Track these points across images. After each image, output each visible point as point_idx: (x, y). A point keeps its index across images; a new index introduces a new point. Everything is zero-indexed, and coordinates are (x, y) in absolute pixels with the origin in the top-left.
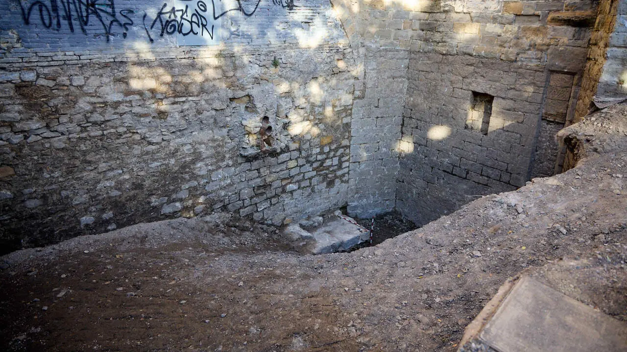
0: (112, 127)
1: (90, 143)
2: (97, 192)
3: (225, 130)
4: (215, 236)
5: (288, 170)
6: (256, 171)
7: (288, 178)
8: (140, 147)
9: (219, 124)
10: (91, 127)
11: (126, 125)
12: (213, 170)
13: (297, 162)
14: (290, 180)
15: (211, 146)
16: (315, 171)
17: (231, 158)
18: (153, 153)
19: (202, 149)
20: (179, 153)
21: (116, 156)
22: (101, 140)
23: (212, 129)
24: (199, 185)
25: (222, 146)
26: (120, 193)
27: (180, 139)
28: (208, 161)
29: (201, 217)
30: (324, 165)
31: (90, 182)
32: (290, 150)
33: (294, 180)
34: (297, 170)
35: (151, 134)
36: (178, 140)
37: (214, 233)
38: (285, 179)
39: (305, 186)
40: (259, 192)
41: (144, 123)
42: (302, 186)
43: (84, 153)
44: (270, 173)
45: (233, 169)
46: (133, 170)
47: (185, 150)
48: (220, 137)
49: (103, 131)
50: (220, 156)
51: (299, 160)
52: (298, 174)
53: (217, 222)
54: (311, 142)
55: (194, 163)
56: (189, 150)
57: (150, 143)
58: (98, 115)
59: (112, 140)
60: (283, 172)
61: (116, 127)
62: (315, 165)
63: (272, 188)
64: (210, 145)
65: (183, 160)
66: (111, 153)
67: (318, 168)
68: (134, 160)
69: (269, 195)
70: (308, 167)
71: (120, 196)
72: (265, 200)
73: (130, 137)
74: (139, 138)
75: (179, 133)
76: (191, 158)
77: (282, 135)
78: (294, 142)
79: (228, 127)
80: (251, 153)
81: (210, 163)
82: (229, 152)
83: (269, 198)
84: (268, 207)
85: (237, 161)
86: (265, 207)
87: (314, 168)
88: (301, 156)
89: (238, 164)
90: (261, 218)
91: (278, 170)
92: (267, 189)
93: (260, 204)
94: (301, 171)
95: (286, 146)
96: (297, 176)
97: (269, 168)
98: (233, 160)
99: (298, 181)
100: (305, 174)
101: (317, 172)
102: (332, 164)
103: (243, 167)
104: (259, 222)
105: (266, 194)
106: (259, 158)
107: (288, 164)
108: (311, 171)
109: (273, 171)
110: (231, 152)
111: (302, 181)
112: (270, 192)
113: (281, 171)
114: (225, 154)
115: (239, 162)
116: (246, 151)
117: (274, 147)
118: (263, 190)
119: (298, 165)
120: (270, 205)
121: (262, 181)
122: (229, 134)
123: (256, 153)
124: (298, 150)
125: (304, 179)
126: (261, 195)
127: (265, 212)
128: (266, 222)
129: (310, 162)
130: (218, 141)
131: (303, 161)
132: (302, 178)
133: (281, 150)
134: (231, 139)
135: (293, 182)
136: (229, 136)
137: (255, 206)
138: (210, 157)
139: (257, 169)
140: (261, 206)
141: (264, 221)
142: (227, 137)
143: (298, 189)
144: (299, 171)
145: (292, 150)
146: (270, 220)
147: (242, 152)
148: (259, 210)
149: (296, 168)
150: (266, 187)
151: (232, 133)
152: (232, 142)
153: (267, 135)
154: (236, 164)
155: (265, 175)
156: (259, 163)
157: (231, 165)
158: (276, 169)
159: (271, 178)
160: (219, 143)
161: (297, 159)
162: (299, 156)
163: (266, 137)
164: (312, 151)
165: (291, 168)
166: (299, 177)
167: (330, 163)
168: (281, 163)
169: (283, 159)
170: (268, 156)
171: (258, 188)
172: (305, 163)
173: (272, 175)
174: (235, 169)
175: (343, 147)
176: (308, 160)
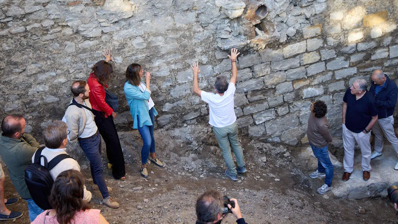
0: (36, 21)
1: (13, 41)
2: (30, 98)
3: (191, 16)
4: (182, 158)
5: (303, 68)
6: (248, 70)
7: (303, 79)
8: (73, 44)
9: (182, 7)
10: (11, 22)
11: (52, 17)
12: (178, 70)
13: (320, 55)
14: (308, 81)
15: (172, 38)
16: (356, 68)
17: (203, 53)
18: (91, 50)
19: (159, 42)
20: (126, 49)
21: (46, 56)
22: (25, 37)
23: (172, 15)
24: (160, 89)
25: (190, 38)
26: (57, 99)
27: (126, 31)
28: (170, 58)
29: (167, 130)
30: (373, 58)
31: (20, 87)
32: (305, 37)
34: (321, 67)
35: (85, 26)
36: (124, 32)
37: (181, 152)
38: (298, 80)
39: (338, 89)
40: (255, 98)
41: (75, 13)
42: (331, 90)
43: (9, 53)
44: (272, 72)
45: (210, 67)
46: (69, 71)
47: (134, 45)
48: (184, 25)
49: (25, 26)
50: (187, 50)
51: (323, 52)
52: (323, 73)
53: (188, 138)
54: (344, 24)
55: (150, 61)
56: (138, 44)
57: (86, 38)
58: (15, 8)
59: (37, 36)
60: (295, 71)
61: (41, 21)
62: (354, 59)
63: (277, 93)
64: (171, 36)
65: (134, 58)
66: (39, 52)
67: (360, 62)
68: (68, 59)
69: (272, 103)
70: (340, 61)
71: (58, 103)
72: (266, 109)
73: (59, 32)
74: (71, 33)
75: (123, 23)
76: (144, 55)
77: (289, 16)
78: (312, 25)
80: (234, 45)
81: (173, 61)
82: (200, 45)
83: (274, 107)
84: (273, 119)
85: (215, 57)
86: (268, 120)
87: (353, 64)
88: (325, 45)
89: (216, 61)
90: (262, 133)
91: (286, 67)
92: (269, 94)
93: (258, 114)
94: (328, 69)
95: (298, 32)
96: (320, 76)
97: (269, 64)
98: (209, 56)
99: (323, 83)
100: (335, 72)
101: (358, 69)
102: (389, 55)
103: (225, 64)
104: (258, 140)
105: (267, 101)
106: (250, 51)
107: (303, 58)
108: (348, 68)
109: (277, 69)
110: (204, 44)
111: (331, 82)
112: (275, 98)
113: (292, 69)
114: (194, 48)
115: (218, 58)
116: (227, 43)
117: (272, 36)
118: (262, 96)
119: (323, 59)
120: (276, 116)
121: (259, 83)
122: (199, 19)
123: (242, 45)
124: (320, 37)
125: (333, 80)
126: (259, 103)
127: (268, 126)
128: (270, 139)
129: (345, 54)
130: (181, 30)
131: (330, 53)
132: (331, 79)
133: (289, 38)
134: (202, 27)
135: (313, 84)
136: (199, 22)
137: (251, 117)
138: (173, 52)
139: (249, 67)
140: (260, 118)
141: (267, 139)
142: (195, 24)
143: (324, 94)
144: (323, 69)
145: (308, 37)
146: (277, 136)
147: (220, 45)
148: (257, 123)
149: (318, 64)
150: (266, 92)
151: (203, 17)
152: (205, 30)
153: (259, 18)
154: (214, 61)
155: (263, 75)
156: (252, 58)
157: (205, 63)
158: (282, 66)
159: (273, 78)
160: (184, 33)
161: (318, 51)
162: (322, 46)
163: (258, 21)
164: (347, 37)
165: (309, 64)
166: (324, 77)
167: (385, 55)
168: (290, 57)
169: (294, 52)
170: (265, 48)
171: (252, 93)
172: (335, 56)
173: (276, 75)
174: (213, 68)
176: (339, 51)
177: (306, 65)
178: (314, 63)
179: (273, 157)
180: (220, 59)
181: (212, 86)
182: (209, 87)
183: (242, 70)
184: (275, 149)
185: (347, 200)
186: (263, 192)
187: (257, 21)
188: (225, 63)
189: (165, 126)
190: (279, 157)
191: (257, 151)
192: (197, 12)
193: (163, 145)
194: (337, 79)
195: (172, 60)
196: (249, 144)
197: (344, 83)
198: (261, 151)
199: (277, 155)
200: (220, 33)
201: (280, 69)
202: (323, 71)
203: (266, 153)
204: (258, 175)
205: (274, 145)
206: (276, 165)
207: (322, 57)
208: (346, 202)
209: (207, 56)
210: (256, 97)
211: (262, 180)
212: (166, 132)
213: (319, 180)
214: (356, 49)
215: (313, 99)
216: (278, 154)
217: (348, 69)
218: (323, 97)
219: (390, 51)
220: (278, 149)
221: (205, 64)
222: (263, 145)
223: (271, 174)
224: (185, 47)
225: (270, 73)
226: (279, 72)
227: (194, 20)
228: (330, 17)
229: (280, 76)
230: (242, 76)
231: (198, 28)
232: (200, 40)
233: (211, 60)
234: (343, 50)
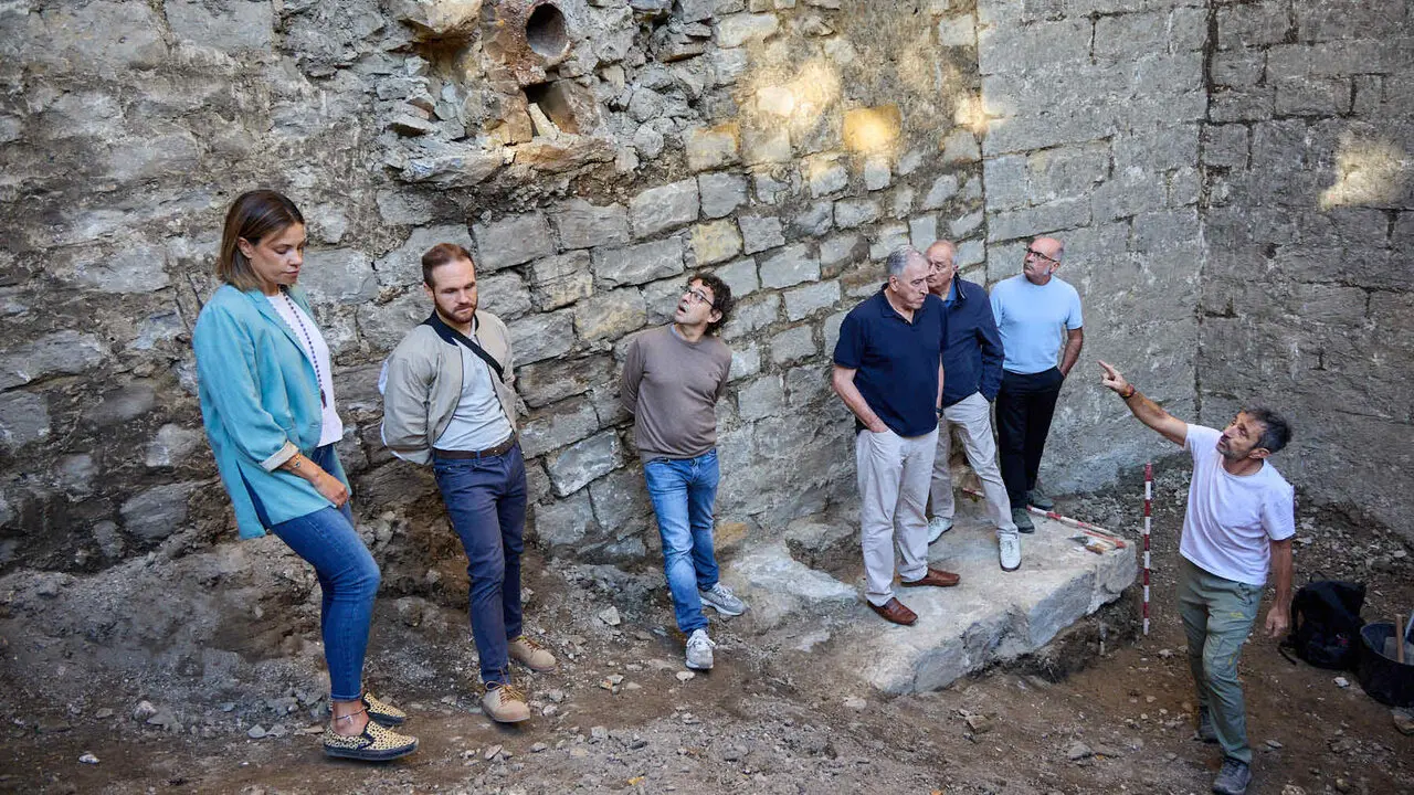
6: (514, 278)
13: (741, 233)
16: (836, 283)
17: (325, 193)
24: (123, 359)
25: (256, 118)
28: (163, 207)
29: (180, 554)
30: (875, 252)
32: (694, 164)
33: (737, 327)
34: (746, 276)
39: (797, 355)
40: (551, 391)
42: (780, 357)
44: (599, 288)
45: (358, 261)
50: (249, 177)
51: (747, 221)
52: (751, 297)
54: (800, 130)
60: (670, 286)
62: (833, 252)
64: (155, 96)
67: (846, 265)
69: (609, 410)
70: (796, 262)
72: (591, 434)
77: (635, 87)
78: (711, 125)
80: (453, 161)
81: (179, 222)
82: (308, 153)
83: (614, 426)
84: (616, 469)
85: (378, 212)
86: (600, 473)
87: (829, 270)
88: (753, 201)
89: (383, 233)
90: (583, 529)
91: (643, 271)
92: (593, 374)
93: (565, 456)
94: (765, 284)
95: (669, 144)
96: (745, 308)
97: (587, 258)
98: (350, 207)
99: (755, 334)
100: (786, 295)
101: (843, 286)
104: (572, 554)
105: (592, 403)
106: (514, 200)
107: (690, 243)
108: (817, 283)
109: (615, 276)
110: (325, 153)
111: (778, 331)
113: (661, 283)
114: (280, 164)
115: (390, 221)
116: (425, 151)
117: (592, 138)
118: (572, 381)
119: (749, 251)
120: (624, 457)
121: (557, 332)
122: (289, 41)
123: (486, 164)
124: (734, 170)
125: (783, 323)
126: (564, 411)
127: (603, 499)
128: (613, 549)
129: (807, 234)
130: (210, 78)
131: (768, 230)
132: (776, 319)
133: (643, 165)
134: (309, 76)
136: (290, 52)
137: (539, 469)
138: (176, 178)
140: (574, 471)
141: (603, 547)
142: (275, 57)
143: (762, 371)
144: (753, 283)
145: (703, 163)
146: (633, 535)
147: (394, 159)
148: (564, 489)
149: (737, 264)
150: (585, 368)
151: (310, 33)
152: (323, 94)
153: (540, 60)
154: (376, 234)
155: (570, 299)
156: (526, 230)
157: (336, 238)
158: (629, 268)
159: (605, 314)
160: (223, 92)
161: (734, 217)
162: (743, 202)
163: (539, 75)
164: (808, 178)
165: (710, 265)
166: (757, 310)
168: (653, 237)
169: (663, 216)
170: (569, 194)
171: (536, 371)
172: (782, 241)
173: (612, 300)
174: (373, 265)
175: (951, 168)
176: (792, 226)
178: (725, 262)
179: (635, 607)
180: (399, 227)
181: (377, 343)
182: (365, 346)
183: (493, 279)
184: (634, 582)
185: (914, 697)
187: (533, 69)
188: (422, 245)
189: (164, 538)
190: (656, 605)
191: (580, 593)
192: (278, 4)
194: (793, 319)
195: (174, 217)
196: (545, 573)
197: (810, 334)
198: (594, 592)
199: (646, 598)
200: (390, 110)
201: (626, 280)
202: (754, 293)
203: (610, 595)
204: (611, 674)
205: (627, 569)
206: (657, 632)
207: (746, 240)
208: (916, 704)
209: (342, 210)
210: (550, 387)
211: (633, 686)
213: (805, 653)
214: (834, 222)
215: (732, 389)
216: (649, 596)
217: (818, 286)
218: (758, 383)
219: (913, 235)
220: (643, 578)
221: (336, 246)
222: (592, 571)
223: (656, 662)
224: (237, 156)
225: (593, 295)
226: (621, 290)
227: (270, 38)
228: (760, 103)
229: (625, 305)
230: (493, 304)
231: (290, 77)
232: (302, 133)
233: (361, 230)
234: (800, 220)
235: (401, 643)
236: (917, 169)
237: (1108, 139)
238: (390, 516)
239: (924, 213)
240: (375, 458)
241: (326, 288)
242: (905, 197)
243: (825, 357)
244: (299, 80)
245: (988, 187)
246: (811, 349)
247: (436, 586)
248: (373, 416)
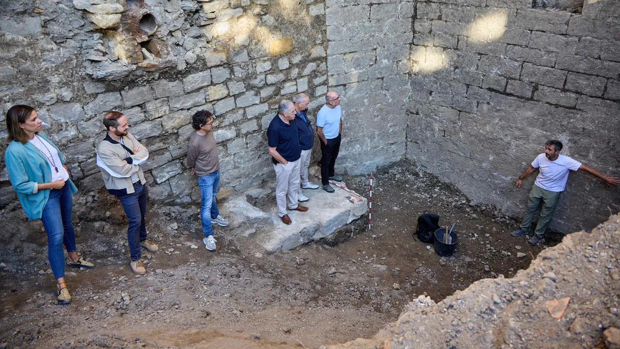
5: (209, 105)
6: (138, 109)
9: (12, 7)
13: (228, 88)
16: (266, 104)
17: (63, 84)
25: (36, 59)
30: (283, 92)
32: (209, 65)
33: (227, 122)
34: (230, 103)
39: (251, 130)
40: (153, 148)
42: (244, 131)
44: (172, 111)
45: (77, 107)
48: (19, 38)
50: (33, 79)
51: (230, 84)
52: (232, 111)
54: (252, 50)
62: (264, 93)
63: (181, 139)
67: (270, 97)
69: (176, 153)
70: (250, 97)
72: (169, 162)
77: (186, 37)
78: (216, 50)
79: (40, 14)
80: (112, 71)
81: (8, 97)
82: (56, 70)
83: (178, 158)
84: (179, 173)
85: (84, 89)
86: (173, 175)
87: (264, 99)
88: (233, 76)
89: (87, 96)
90: (167, 194)
91: (189, 104)
92: (170, 141)
93: (159, 170)
94: (238, 106)
95: (199, 58)
96: (230, 115)
97: (166, 101)
98: (73, 88)
99: (234, 124)
100: (246, 109)
101: (269, 105)
102: (297, 89)
103: (102, 101)
104: (163, 203)
105: (169, 151)
106: (137, 82)
107: (207, 93)
108: (259, 104)
109: (178, 106)
110: (63, 70)
111: (243, 122)
112: (178, 147)
113: (196, 107)
114: (46, 75)
115: (89, 92)
116: (101, 68)
117: (167, 60)
118: (161, 144)
119: (231, 94)
120: (182, 169)
121: (156, 127)
122: (47, 30)
123: (125, 71)
124: (225, 66)
125: (245, 119)
126: (158, 155)
127: (174, 184)
128: (178, 201)
129: (255, 87)
130: (17, 46)
131: (239, 86)
132: (242, 118)
133: (189, 66)
134: (55, 42)
135: (223, 125)
136: (48, 34)
137: (150, 175)
138: (6, 82)
139: (138, 106)
140: (163, 175)
141: (174, 200)
142: (42, 37)
143: (237, 136)
144: (233, 106)
145: (213, 64)
146: (186, 195)
147: (89, 71)
148: (159, 181)
149: (226, 99)
150: (167, 139)
151: (55, 27)
152: (61, 49)
153: (146, 33)
154: (84, 97)
155: (160, 115)
156: (142, 93)
157: (68, 99)
158: (183, 103)
159: (174, 120)
160: (22, 51)
161: (225, 83)
162: (229, 77)
163: (145, 38)
164: (255, 67)
165: (216, 100)
166: (235, 115)
167: (293, 89)
168: (193, 92)
169: (197, 84)
170: (159, 78)
171: (148, 141)
172: (245, 90)
173: (176, 115)
174: (83, 108)
175: (314, 60)
176: (249, 84)
177: (213, 101)
178: (222, 99)
179: (185, 221)
180: (93, 94)
181: (85, 135)
182: (81, 136)
183: (129, 110)
184: (186, 212)
185: (281, 253)
186: (183, 268)
187: (143, 36)
188: (102, 99)
189: (7, 204)
190: (193, 220)
191: (164, 218)
192: (43, 18)
193: (7, 235)
194: (249, 117)
195: (6, 96)
196: (151, 211)
197: (256, 123)
198: (169, 217)
199: (189, 218)
200: (88, 53)
201: (182, 107)
202: (234, 109)
203: (176, 218)
204: (170, 248)
205: (184, 207)
206: (191, 231)
207: (230, 91)
208: (281, 255)
209: (70, 89)
210: (153, 146)
211: (177, 252)
212: (12, 214)
213: (246, 237)
214: (266, 82)
215: (225, 143)
216: (191, 217)
217: (259, 106)
218: (235, 141)
219: (298, 85)
220: (190, 210)
221: (68, 102)
222: (170, 209)
223: (188, 243)
224: (28, 73)
225: (169, 113)
226: (180, 111)
227: (40, 30)
228: (235, 41)
229: (182, 116)
230: (130, 119)
231: (48, 43)
232: (54, 63)
233: (78, 96)
234: (251, 82)
235: (95, 238)
236: (300, 61)
237: (375, 49)
238: (92, 193)
239: (302, 77)
240: (86, 174)
241: (64, 116)
242: (295, 72)
243: (262, 131)
244: (52, 44)
245: (329, 66)
246: (256, 128)
247: (109, 218)
248: (85, 160)
